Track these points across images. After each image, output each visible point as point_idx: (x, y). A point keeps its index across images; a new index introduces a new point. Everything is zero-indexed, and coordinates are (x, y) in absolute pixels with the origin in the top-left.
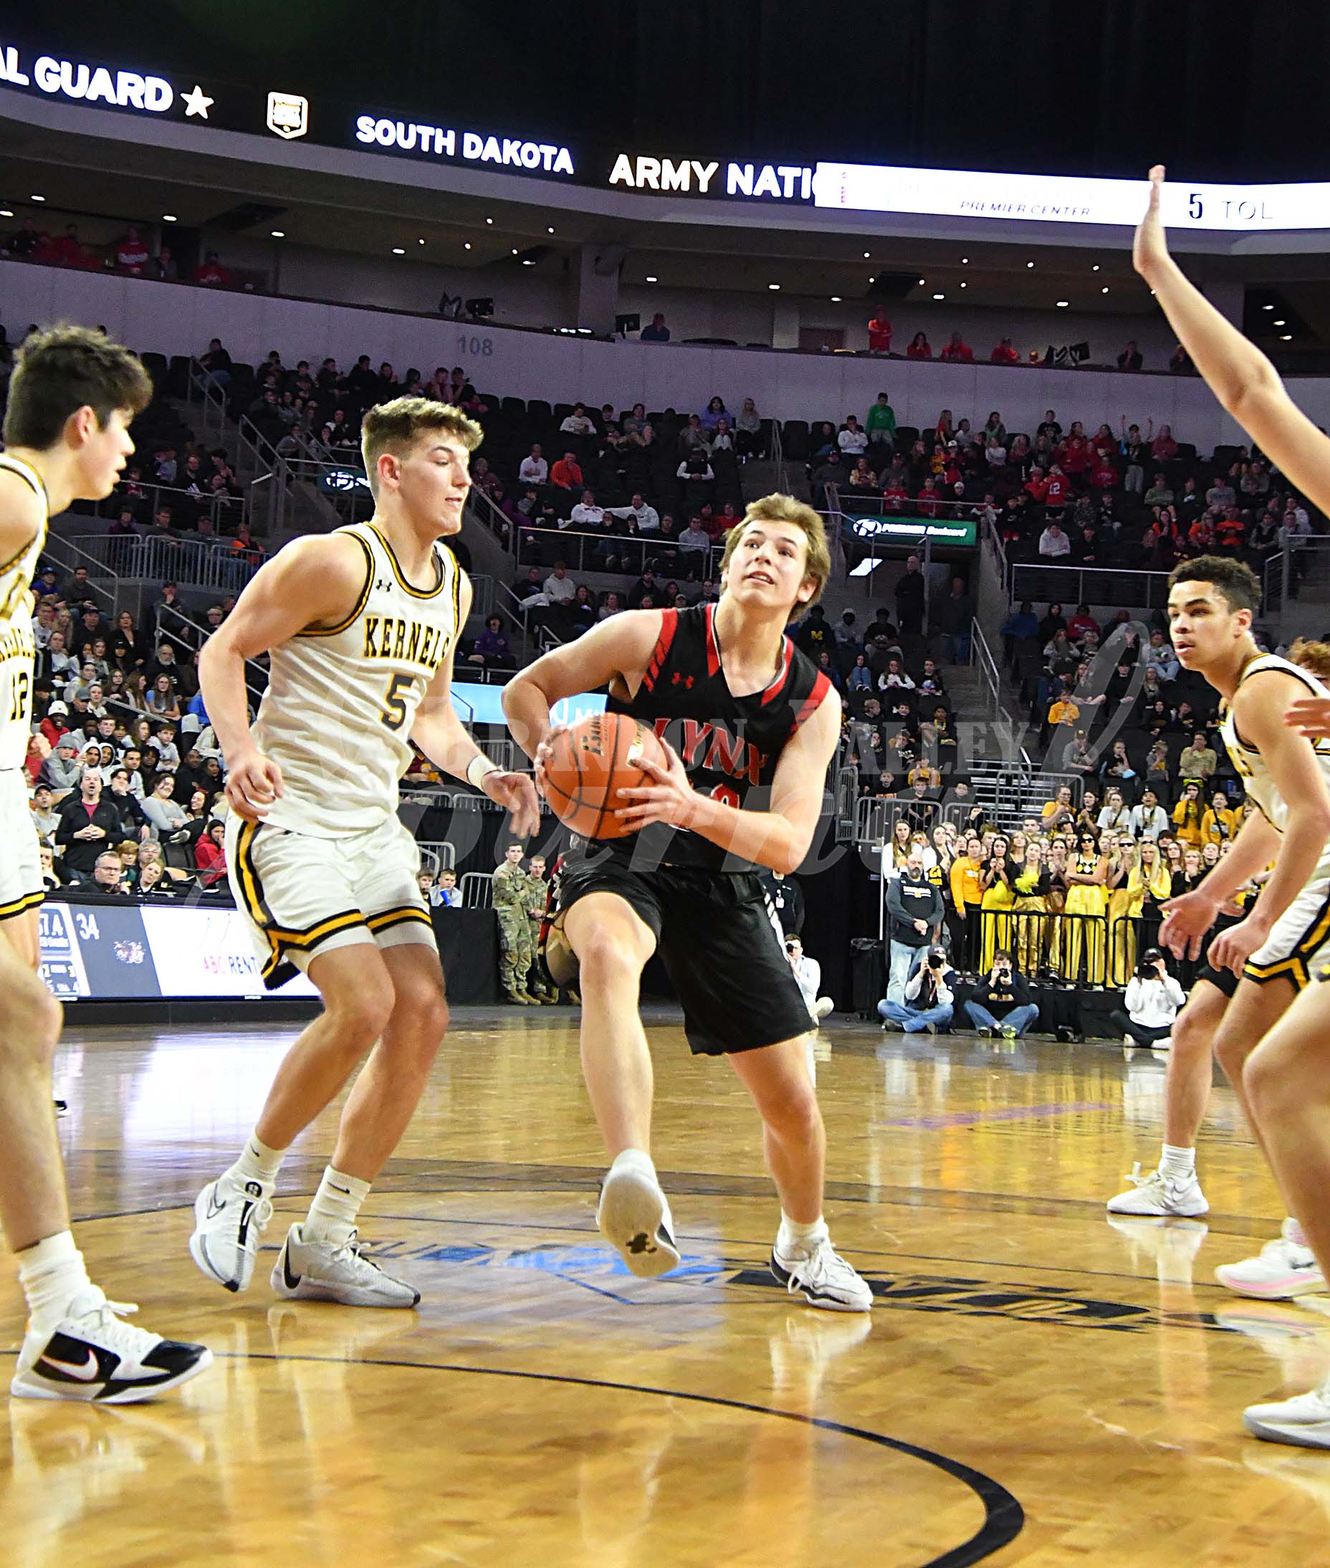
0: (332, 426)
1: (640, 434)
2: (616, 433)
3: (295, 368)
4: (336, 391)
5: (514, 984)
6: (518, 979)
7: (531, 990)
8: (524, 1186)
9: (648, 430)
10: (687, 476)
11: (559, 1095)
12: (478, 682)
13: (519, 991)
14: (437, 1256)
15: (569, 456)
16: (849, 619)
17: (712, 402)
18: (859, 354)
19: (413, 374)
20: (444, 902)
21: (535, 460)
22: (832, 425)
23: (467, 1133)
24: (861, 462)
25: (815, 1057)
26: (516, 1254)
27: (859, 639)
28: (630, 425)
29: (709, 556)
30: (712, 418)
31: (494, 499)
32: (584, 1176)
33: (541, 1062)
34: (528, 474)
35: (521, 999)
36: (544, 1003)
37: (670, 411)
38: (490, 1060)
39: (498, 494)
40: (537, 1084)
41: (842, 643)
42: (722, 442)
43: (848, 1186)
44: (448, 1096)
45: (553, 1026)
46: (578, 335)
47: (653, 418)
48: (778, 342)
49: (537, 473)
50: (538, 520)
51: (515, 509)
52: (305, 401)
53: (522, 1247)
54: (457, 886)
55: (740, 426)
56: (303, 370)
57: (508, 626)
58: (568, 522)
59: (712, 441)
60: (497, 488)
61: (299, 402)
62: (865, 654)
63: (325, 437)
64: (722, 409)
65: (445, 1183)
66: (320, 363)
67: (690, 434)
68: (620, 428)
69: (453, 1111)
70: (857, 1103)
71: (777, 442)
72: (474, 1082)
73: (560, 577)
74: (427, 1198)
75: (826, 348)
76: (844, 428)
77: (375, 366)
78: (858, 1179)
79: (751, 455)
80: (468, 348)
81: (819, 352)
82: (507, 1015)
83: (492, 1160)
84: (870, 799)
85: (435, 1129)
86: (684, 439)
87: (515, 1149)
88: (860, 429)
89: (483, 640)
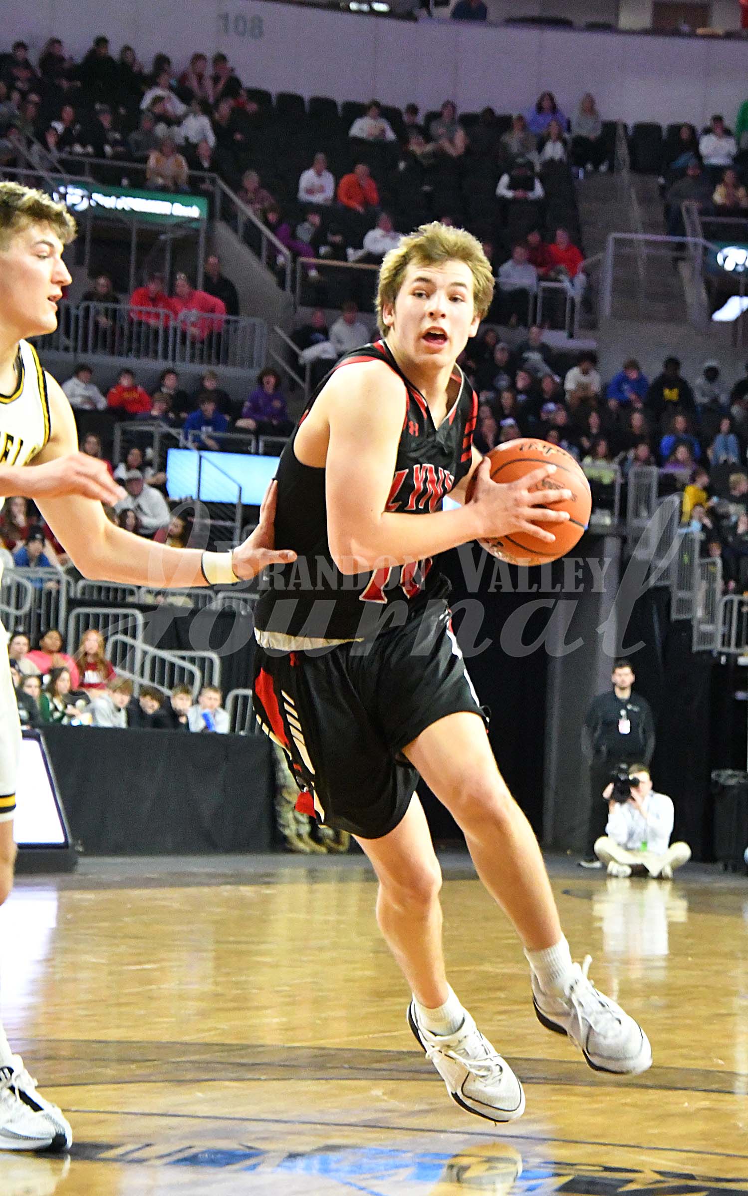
0: (59, 126)
1: (451, 141)
2: (421, 139)
3: (9, 50)
4: (65, 84)
5: (293, 826)
6: (298, 822)
7: (315, 835)
8: (304, 1073)
9: (460, 137)
10: (509, 194)
11: (346, 962)
12: (248, 453)
13: (299, 836)
14: (193, 1160)
15: (361, 169)
16: (712, 374)
17: (542, 99)
18: (729, 36)
19: (162, 62)
20: (208, 726)
21: (319, 174)
22: (692, 129)
23: (235, 1009)
24: (729, 176)
25: (668, 917)
26: (293, 1156)
27: (724, 398)
28: (438, 129)
29: (536, 297)
30: (541, 119)
31: (267, 223)
32: (377, 1062)
33: (326, 922)
34: (310, 191)
35: (301, 845)
36: (331, 851)
37: (489, 111)
38: (263, 921)
39: (272, 217)
40: (321, 949)
41: (704, 406)
42: (554, 150)
43: (707, 1074)
44: (210, 964)
45: (343, 879)
46: (373, 12)
47: (468, 121)
48: (626, 20)
49: (322, 189)
50: (323, 250)
51: (293, 235)
52: (24, 95)
53: (300, 1149)
54: (223, 706)
55: (577, 131)
56: (20, 53)
57: (285, 382)
58: (360, 253)
59: (540, 148)
60: (272, 209)
61: (16, 96)
62: (732, 419)
63: (51, 140)
64: (554, 109)
65: (206, 1070)
66: (42, 45)
67: (513, 140)
68: (426, 134)
69: (216, 983)
70: (717, 973)
71: (622, 151)
72: (243, 947)
73: (350, 322)
74: (182, 1089)
75: (685, 28)
76: (707, 131)
77: (114, 51)
78: (718, 1065)
79: (589, 167)
80: (231, 26)
81: (676, 33)
82: (285, 866)
83: (260, 1042)
84: (736, 598)
85: (193, 1006)
86: (505, 147)
87: (293, 1029)
88: (727, 132)
89: (254, 401)
